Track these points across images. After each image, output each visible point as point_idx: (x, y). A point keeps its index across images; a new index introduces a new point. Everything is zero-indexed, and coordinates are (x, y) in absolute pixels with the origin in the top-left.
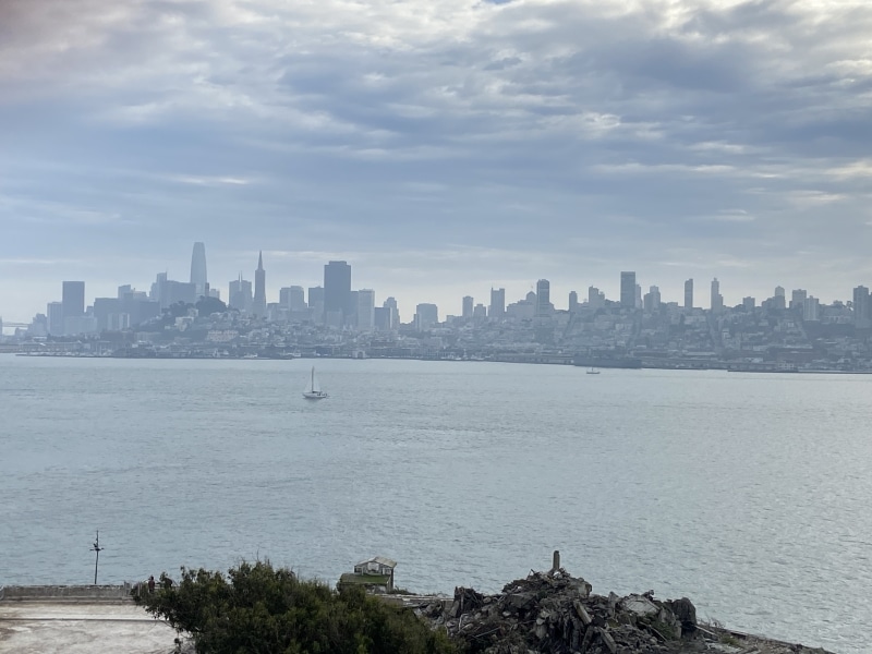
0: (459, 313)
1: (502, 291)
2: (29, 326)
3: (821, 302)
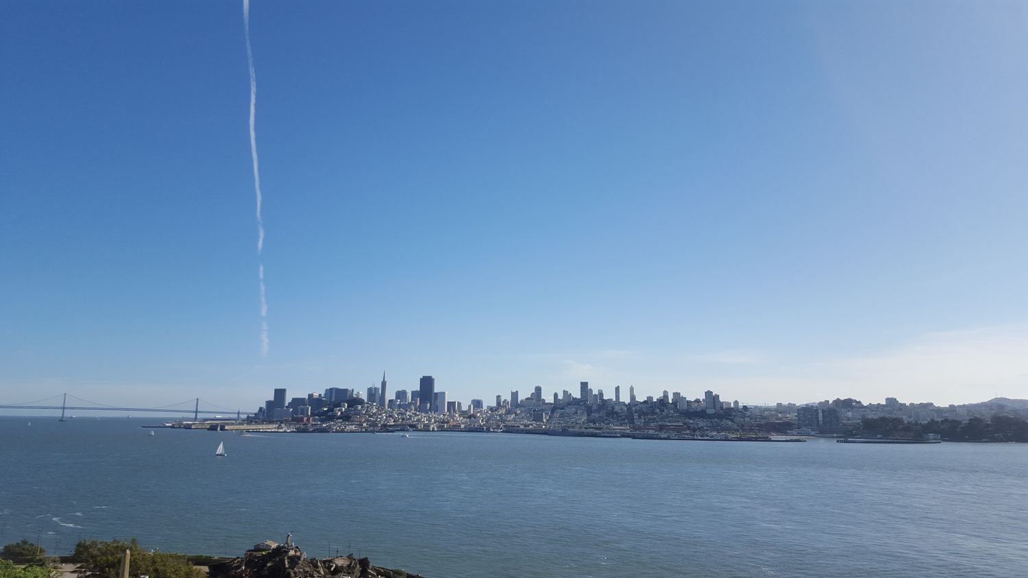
0: (494, 404)
1: (517, 392)
2: (256, 414)
3: (687, 399)
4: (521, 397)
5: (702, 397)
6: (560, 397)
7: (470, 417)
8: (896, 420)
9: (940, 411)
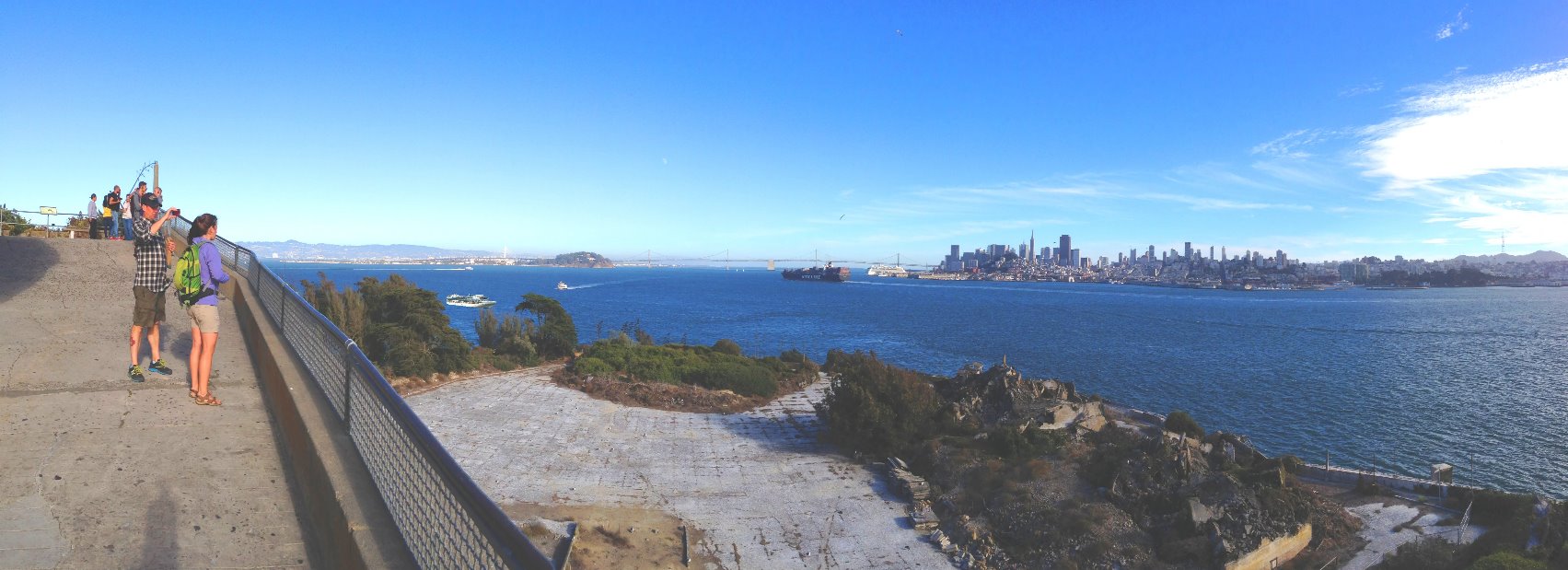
0: (1117, 260)
1: (1135, 250)
3: (1263, 258)
4: (1139, 254)
5: (1274, 255)
6: (1168, 255)
7: (1099, 271)
8: (1404, 272)
9: (1428, 265)
